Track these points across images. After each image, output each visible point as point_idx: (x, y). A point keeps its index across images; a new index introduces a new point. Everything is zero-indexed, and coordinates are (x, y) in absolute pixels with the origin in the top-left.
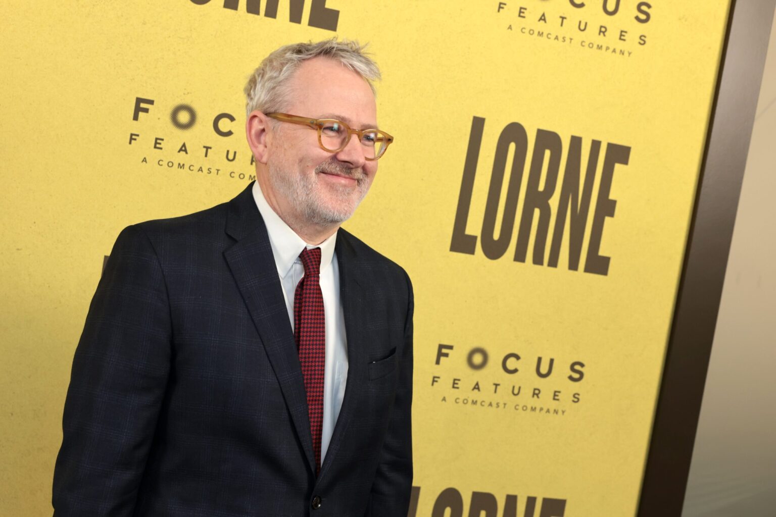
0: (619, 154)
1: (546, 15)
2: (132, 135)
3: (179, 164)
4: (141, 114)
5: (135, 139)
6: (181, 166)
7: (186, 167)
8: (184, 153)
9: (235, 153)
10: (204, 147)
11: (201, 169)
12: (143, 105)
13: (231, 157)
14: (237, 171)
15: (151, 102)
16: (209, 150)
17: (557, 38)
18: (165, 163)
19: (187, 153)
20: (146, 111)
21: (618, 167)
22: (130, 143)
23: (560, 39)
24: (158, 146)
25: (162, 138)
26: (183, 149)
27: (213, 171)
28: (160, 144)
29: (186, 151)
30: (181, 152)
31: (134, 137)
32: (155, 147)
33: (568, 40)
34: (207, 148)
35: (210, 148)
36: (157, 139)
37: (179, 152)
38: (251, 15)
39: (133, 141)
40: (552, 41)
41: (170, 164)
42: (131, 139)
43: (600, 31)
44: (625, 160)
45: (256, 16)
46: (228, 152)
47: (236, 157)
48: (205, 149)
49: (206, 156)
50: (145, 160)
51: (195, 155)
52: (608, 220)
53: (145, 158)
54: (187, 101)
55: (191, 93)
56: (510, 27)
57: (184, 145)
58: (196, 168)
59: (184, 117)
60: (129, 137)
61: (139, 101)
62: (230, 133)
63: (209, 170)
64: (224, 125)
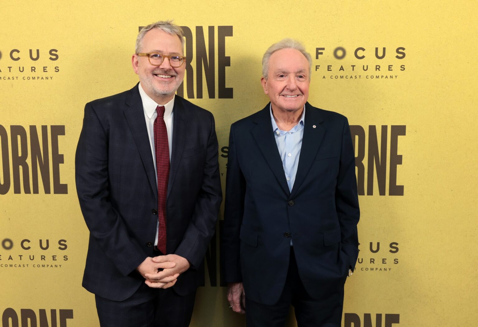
2: (316, 66)
3: (341, 76)
4: (319, 56)
5: (318, 68)
6: (342, 77)
7: (344, 77)
8: (342, 70)
10: (352, 66)
11: (351, 77)
12: (320, 51)
13: (365, 68)
14: (370, 75)
15: (323, 49)
16: (354, 67)
18: (334, 77)
19: (344, 70)
20: (322, 53)
22: (316, 70)
24: (329, 69)
25: (331, 65)
26: (342, 68)
27: (358, 77)
28: (330, 68)
30: (341, 70)
31: (317, 67)
34: (353, 66)
35: (355, 66)
36: (328, 66)
37: (340, 70)
39: (317, 69)
41: (336, 77)
42: (316, 68)
46: (364, 66)
47: (368, 68)
48: (352, 67)
49: (353, 70)
50: (324, 77)
51: (348, 71)
53: (324, 76)
54: (340, 45)
55: (342, 41)
57: (342, 67)
58: (349, 77)
59: (340, 53)
60: (315, 67)
61: (318, 49)
62: (363, 57)
63: (356, 77)
64: (360, 53)
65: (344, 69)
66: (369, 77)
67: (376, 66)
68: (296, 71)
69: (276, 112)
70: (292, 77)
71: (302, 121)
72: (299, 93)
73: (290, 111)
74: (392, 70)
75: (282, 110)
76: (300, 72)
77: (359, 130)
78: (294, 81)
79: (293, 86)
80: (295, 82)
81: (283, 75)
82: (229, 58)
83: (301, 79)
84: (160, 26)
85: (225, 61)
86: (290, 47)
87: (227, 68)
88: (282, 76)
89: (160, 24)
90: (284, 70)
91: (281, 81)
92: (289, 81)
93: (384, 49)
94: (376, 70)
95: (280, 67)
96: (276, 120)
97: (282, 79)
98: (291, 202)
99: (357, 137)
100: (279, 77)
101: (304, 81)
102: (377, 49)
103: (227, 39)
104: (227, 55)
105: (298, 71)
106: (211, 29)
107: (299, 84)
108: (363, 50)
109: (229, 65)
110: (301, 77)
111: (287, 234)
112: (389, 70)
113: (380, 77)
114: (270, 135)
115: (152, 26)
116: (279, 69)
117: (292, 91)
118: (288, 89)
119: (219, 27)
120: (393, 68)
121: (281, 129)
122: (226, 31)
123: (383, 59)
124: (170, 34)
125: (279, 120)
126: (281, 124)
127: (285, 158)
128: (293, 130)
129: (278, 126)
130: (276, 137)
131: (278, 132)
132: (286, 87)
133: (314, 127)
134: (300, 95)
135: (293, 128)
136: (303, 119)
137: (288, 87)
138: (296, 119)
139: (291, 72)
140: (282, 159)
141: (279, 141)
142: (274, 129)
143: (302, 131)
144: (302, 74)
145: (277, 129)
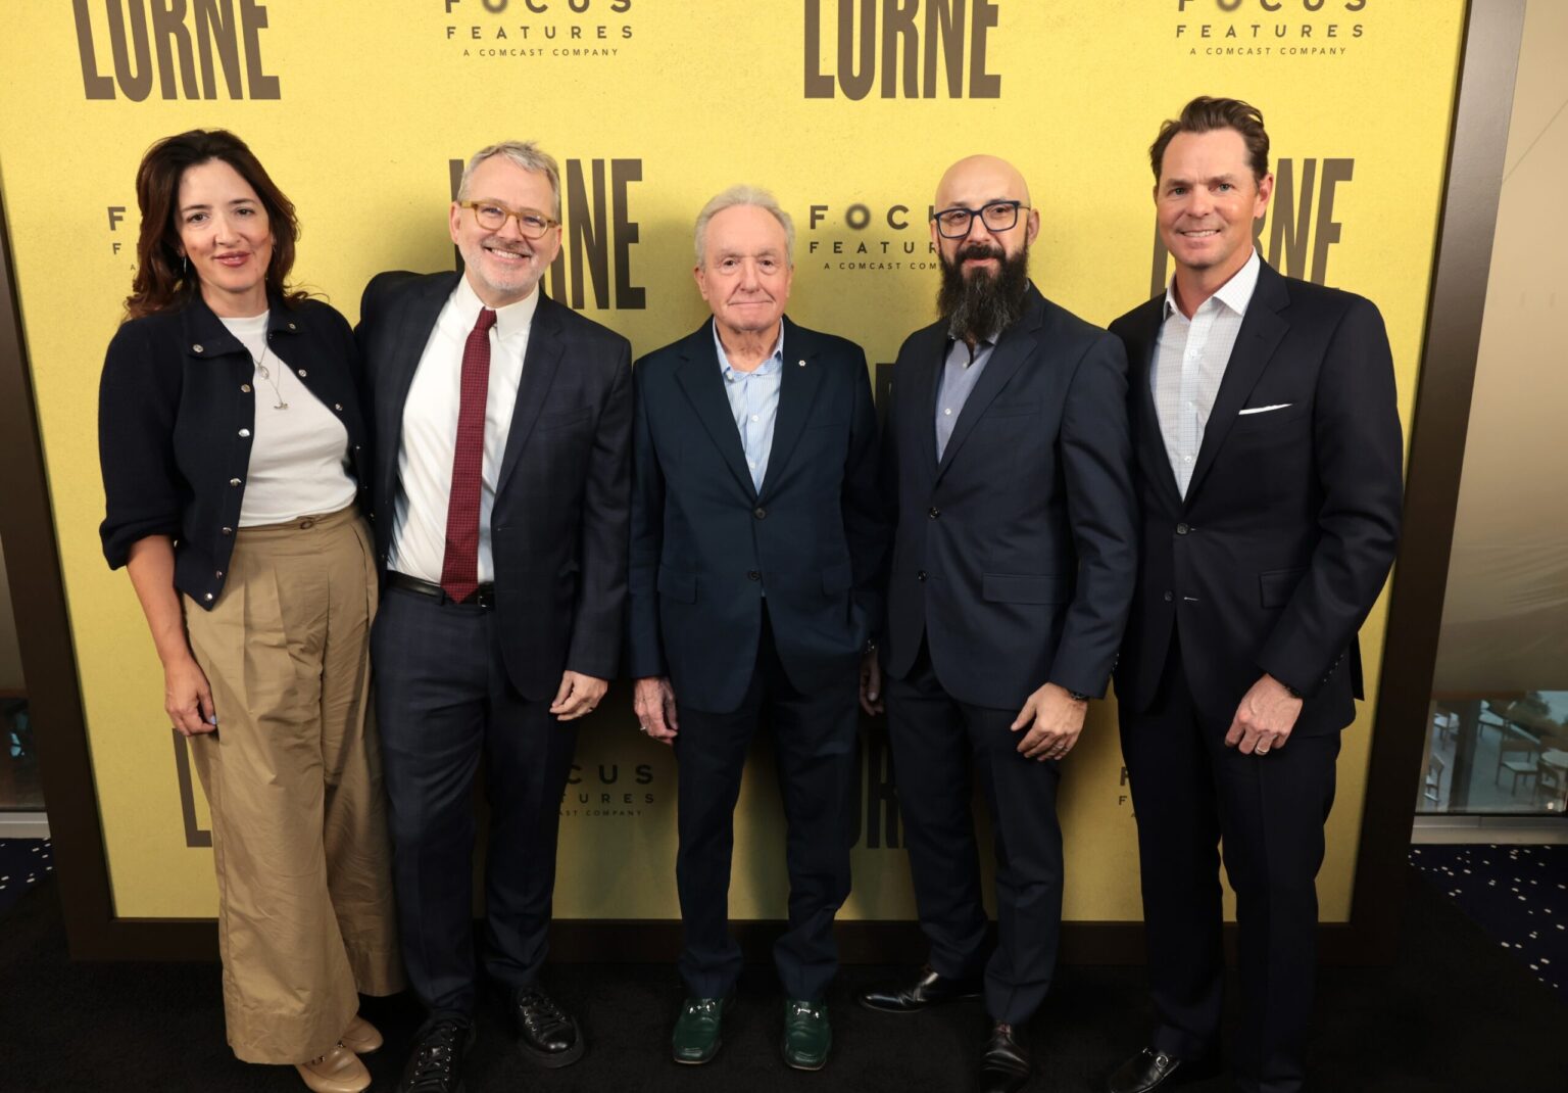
0: (1340, 169)
1: (1235, 28)
2: (812, 244)
3: (860, 264)
4: (818, 222)
5: (815, 248)
6: (862, 266)
7: (867, 266)
8: (863, 252)
9: (913, 244)
10: (882, 243)
11: (881, 266)
12: (818, 213)
13: (909, 249)
14: (917, 262)
15: (825, 208)
16: (887, 245)
17: (1250, 51)
18: (846, 266)
19: (866, 252)
20: (822, 217)
21: (1339, 185)
22: (811, 252)
23: (1255, 51)
24: (837, 250)
25: (840, 241)
26: (862, 248)
27: (894, 266)
28: (839, 247)
29: (864, 250)
30: (861, 252)
32: (835, 252)
33: (1264, 51)
34: (885, 244)
35: (888, 243)
36: (836, 243)
37: (858, 252)
38: (910, 100)
39: (814, 250)
40: (1245, 56)
41: (852, 266)
42: (812, 248)
43: (1303, 32)
44: (1348, 176)
45: (915, 100)
46: (905, 243)
47: (914, 249)
48: (883, 245)
49: (885, 251)
50: (827, 266)
51: (874, 253)
52: (1332, 247)
53: (827, 264)
54: (859, 200)
55: (862, 192)
56: (1193, 52)
57: (862, 245)
58: (877, 266)
59: (858, 217)
60: (809, 246)
61: (814, 209)
62: (905, 225)
63: (890, 267)
64: (898, 217)
65: (867, 250)
66: (917, 266)
67: (931, 243)
68: (757, 252)
69: (727, 335)
70: (749, 263)
71: (779, 352)
72: (767, 297)
73: (751, 328)
75: (736, 330)
76: (766, 254)
78: (753, 271)
79: (751, 283)
80: (756, 274)
81: (731, 260)
82: (635, 226)
83: (768, 269)
84: (508, 150)
85: (628, 233)
87: (631, 246)
88: (729, 263)
89: (509, 147)
90: (732, 251)
91: (729, 275)
92: (744, 274)
94: (929, 253)
95: (725, 246)
96: (726, 351)
97: (729, 270)
98: (759, 510)
100: (725, 264)
101: (775, 273)
102: (931, 210)
103: (632, 187)
104: (631, 220)
105: (762, 251)
106: (598, 165)
107: (763, 278)
108: (905, 210)
109: (636, 241)
110: (767, 263)
111: (755, 573)
114: (715, 382)
115: (495, 149)
116: (723, 250)
117: (750, 291)
118: (743, 290)
119: (614, 162)
121: (737, 368)
122: (629, 170)
124: (525, 169)
125: (733, 351)
126: (737, 358)
127: (745, 424)
128: (761, 369)
129: (731, 362)
130: (726, 383)
131: (730, 375)
132: (739, 285)
133: (802, 363)
134: (767, 301)
135: (762, 366)
136: (780, 348)
137: (742, 286)
138: (766, 348)
139: (747, 254)
140: (740, 426)
141: (734, 391)
142: (723, 369)
143: (778, 372)
144: (769, 258)
145: (729, 369)
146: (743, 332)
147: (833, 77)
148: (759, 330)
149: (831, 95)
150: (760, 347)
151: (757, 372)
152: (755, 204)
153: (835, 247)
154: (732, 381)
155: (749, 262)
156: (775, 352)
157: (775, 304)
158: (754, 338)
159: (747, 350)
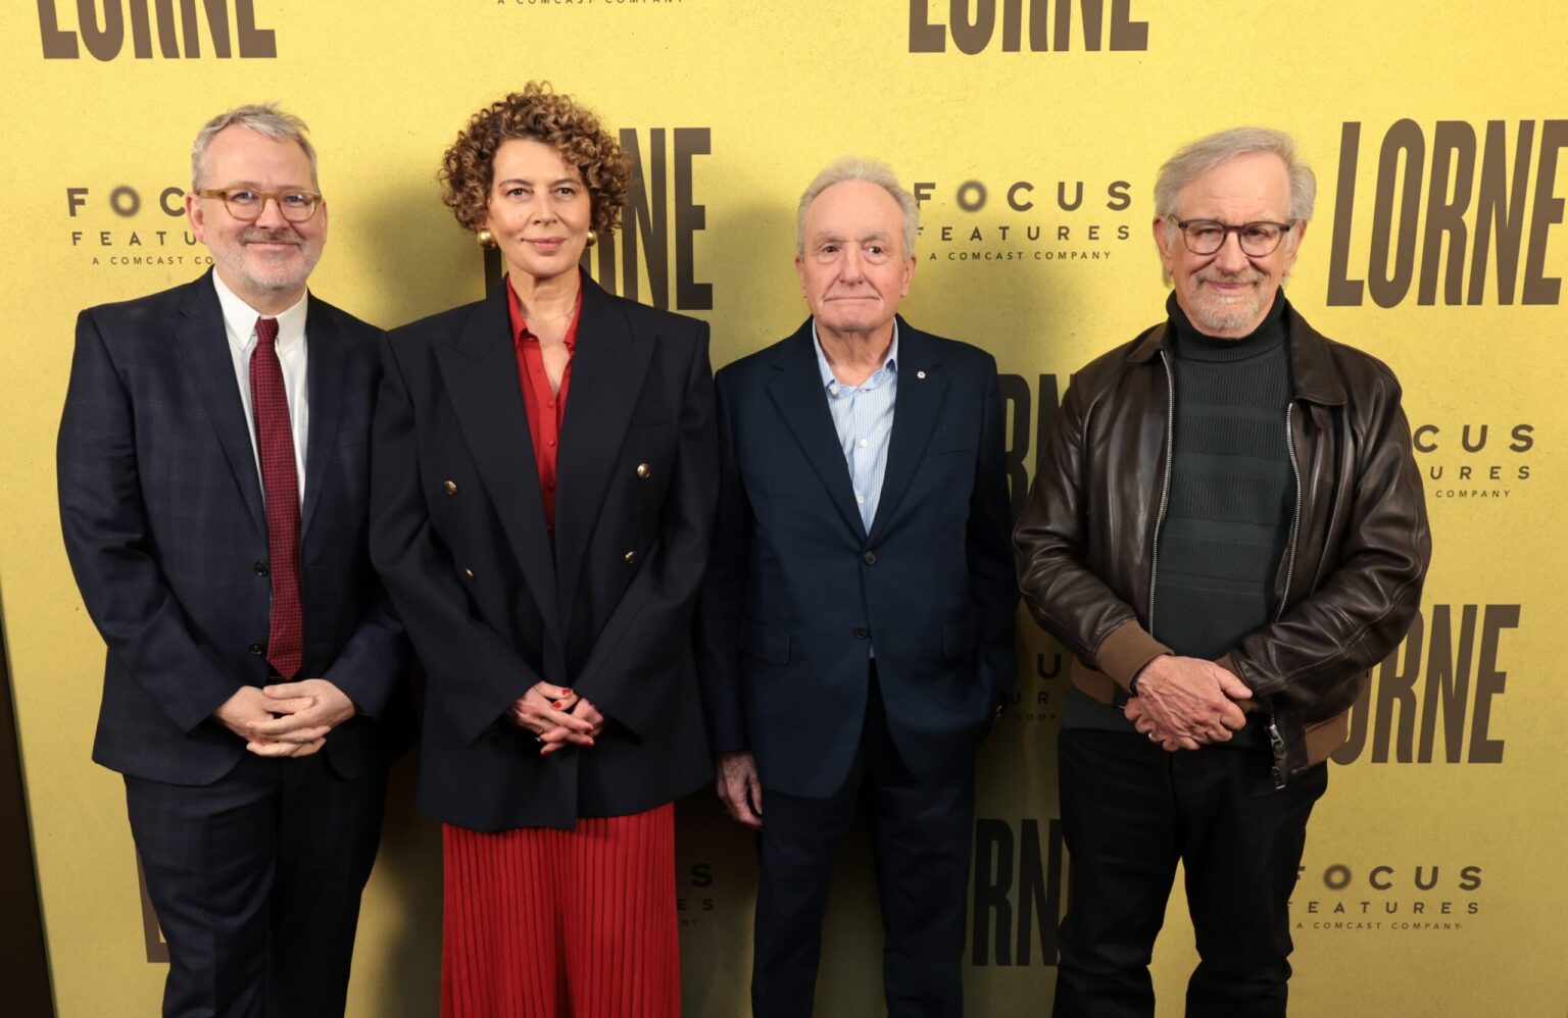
3: (974, 254)
4: (923, 202)
5: (919, 234)
6: (976, 256)
7: (983, 256)
8: (977, 240)
9: (1038, 229)
10: (1001, 228)
11: (999, 256)
12: (923, 191)
14: (1044, 250)
15: (932, 186)
16: (1007, 231)
18: (956, 256)
19: (980, 239)
24: (946, 236)
28: (948, 233)
30: (975, 240)
31: (917, 231)
34: (1004, 229)
35: (1008, 228)
37: (972, 239)
38: (1037, 54)
39: (917, 237)
41: (963, 256)
45: (1043, 53)
48: (1001, 231)
49: (1004, 238)
50: (933, 256)
51: (991, 240)
54: (972, 176)
55: (977, 166)
59: (972, 196)
61: (918, 187)
62: (1029, 206)
63: (1010, 256)
64: (1021, 197)
65: (982, 237)
66: (1042, 256)
67: (1060, 228)
68: (863, 236)
71: (892, 362)
72: (873, 292)
73: (850, 331)
74: (1097, 238)
75: (835, 331)
76: (872, 238)
77: (1017, 385)
78: (857, 259)
79: (852, 273)
80: (859, 263)
81: (833, 246)
82: (702, 208)
83: (877, 258)
84: (245, 118)
85: (691, 218)
86: (853, 177)
87: (696, 234)
88: (831, 249)
89: (246, 115)
90: (830, 236)
91: (828, 264)
92: (845, 262)
93: (1080, 186)
94: (1059, 238)
95: (824, 229)
96: (829, 359)
97: (828, 258)
98: (869, 555)
99: (1011, 403)
100: (823, 251)
101: (882, 263)
102: (1061, 186)
103: (697, 160)
104: (696, 201)
105: (866, 236)
106: (658, 135)
107: (867, 269)
108: (1029, 187)
109: (702, 227)
110: (877, 250)
111: (862, 630)
112: (1091, 238)
113: (1069, 255)
115: (227, 120)
116: (821, 234)
117: (852, 284)
118: (842, 282)
119: (678, 132)
120: (1099, 233)
121: (842, 381)
122: (695, 141)
123: (1076, 211)
124: (274, 139)
125: (836, 360)
126: (842, 369)
127: (852, 452)
128: (870, 383)
129: (835, 373)
130: (830, 400)
131: (834, 389)
132: (838, 277)
133: (921, 375)
134: (873, 298)
135: (871, 379)
136: (893, 355)
137: (841, 278)
138: (876, 356)
139: (852, 238)
140: (846, 452)
141: (838, 408)
142: (826, 382)
143: (892, 385)
144: (877, 243)
145: (833, 382)
146: (842, 334)
147: (943, 27)
148: (866, 333)
149: (942, 49)
150: (869, 355)
151: (866, 386)
152: (866, 179)
153: (944, 234)
154: (835, 397)
155: (852, 249)
156: (888, 360)
157: (882, 301)
158: (858, 343)
159: (851, 358)
